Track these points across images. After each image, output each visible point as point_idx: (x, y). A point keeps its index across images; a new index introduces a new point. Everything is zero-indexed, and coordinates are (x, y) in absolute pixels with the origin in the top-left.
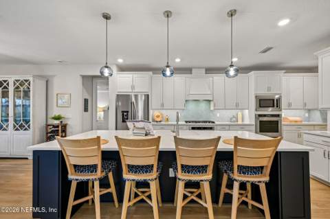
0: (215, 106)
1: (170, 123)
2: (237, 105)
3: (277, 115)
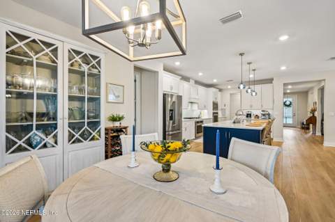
3: (217, 113)
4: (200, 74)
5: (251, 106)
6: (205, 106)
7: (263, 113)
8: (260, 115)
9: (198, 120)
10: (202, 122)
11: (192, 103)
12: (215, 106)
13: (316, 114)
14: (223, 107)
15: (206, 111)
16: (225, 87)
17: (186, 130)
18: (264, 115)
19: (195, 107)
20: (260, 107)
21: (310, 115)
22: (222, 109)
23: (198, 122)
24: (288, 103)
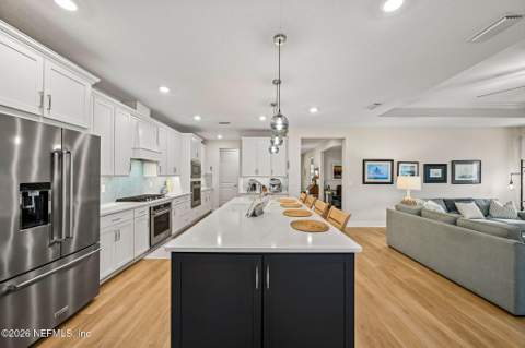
0: (160, 170)
3: (199, 182)
4: (164, 90)
5: (257, 172)
6: (175, 170)
7: (273, 183)
8: (267, 186)
9: (157, 202)
10: (168, 205)
11: (142, 161)
12: (196, 169)
13: (319, 182)
14: (209, 172)
15: (177, 179)
16: (213, 137)
17: (117, 236)
18: (273, 186)
19: (151, 170)
20: (269, 174)
21: (312, 183)
22: (206, 175)
23: (157, 208)
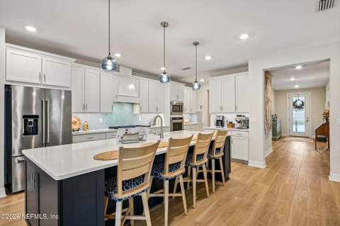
0: (141, 109)
1: (90, 131)
2: (157, 109)
3: (182, 118)
7: (239, 119)
8: (234, 122)
12: (178, 108)
14: (199, 110)
18: (239, 122)
24: (299, 103)
